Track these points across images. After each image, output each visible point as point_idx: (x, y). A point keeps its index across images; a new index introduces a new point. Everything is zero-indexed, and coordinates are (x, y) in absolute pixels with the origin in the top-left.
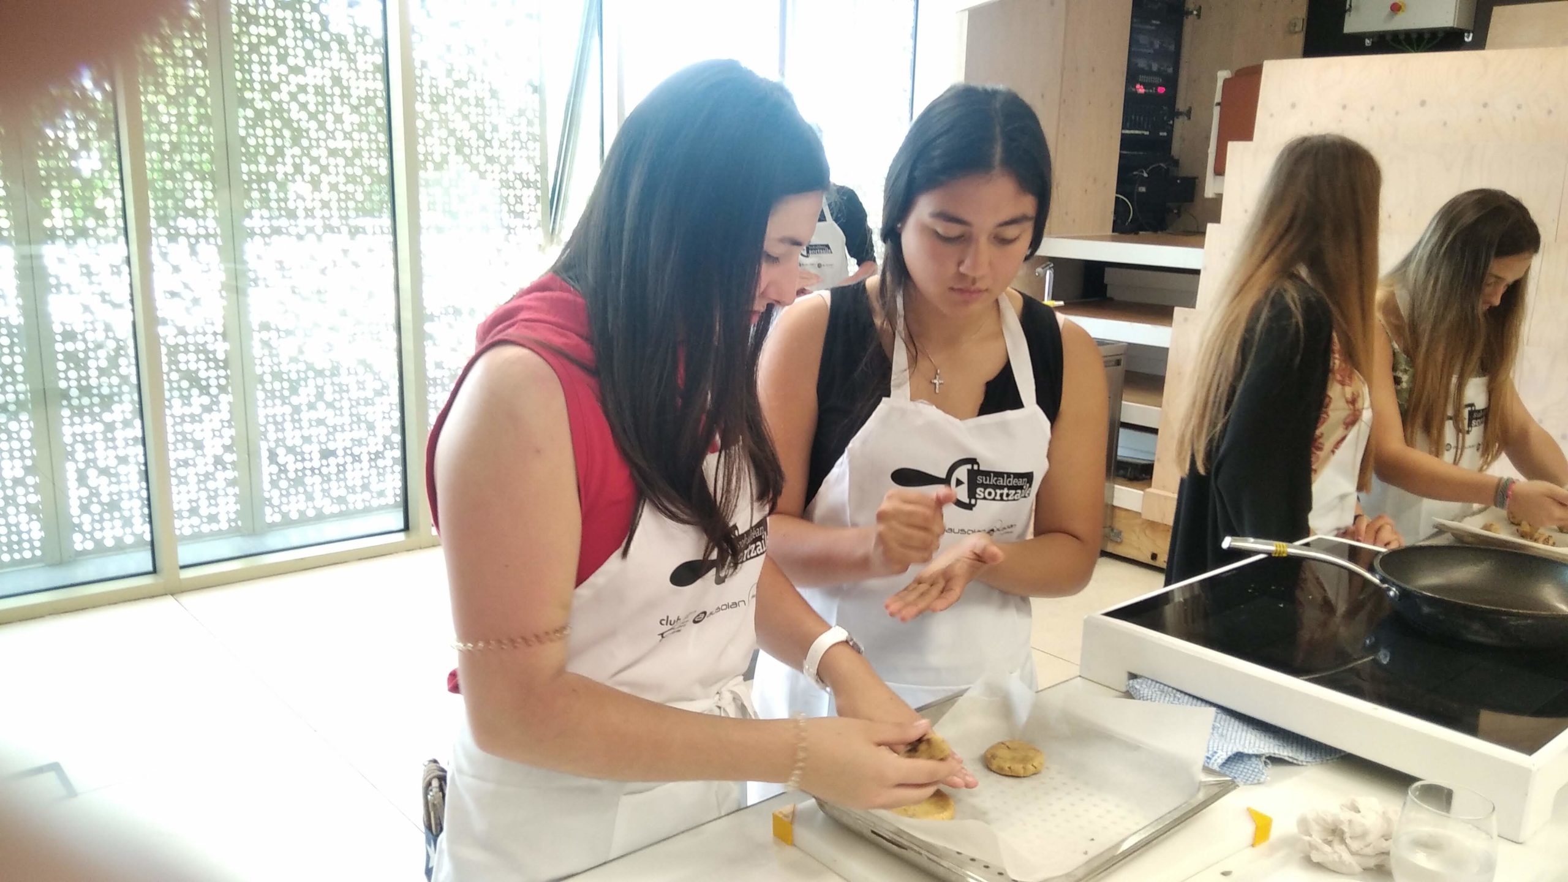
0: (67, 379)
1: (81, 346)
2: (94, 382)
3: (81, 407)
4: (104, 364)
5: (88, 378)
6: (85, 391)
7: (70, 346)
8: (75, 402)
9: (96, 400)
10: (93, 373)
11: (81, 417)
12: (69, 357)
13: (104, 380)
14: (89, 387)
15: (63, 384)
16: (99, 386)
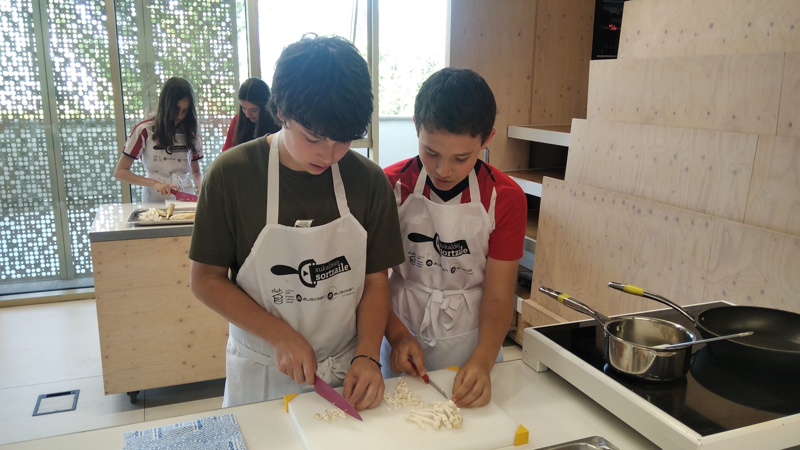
3: (79, 205)
8: (76, 203)
9: (86, 202)
11: (80, 210)
12: (74, 181)
14: (83, 195)
16: (88, 195)
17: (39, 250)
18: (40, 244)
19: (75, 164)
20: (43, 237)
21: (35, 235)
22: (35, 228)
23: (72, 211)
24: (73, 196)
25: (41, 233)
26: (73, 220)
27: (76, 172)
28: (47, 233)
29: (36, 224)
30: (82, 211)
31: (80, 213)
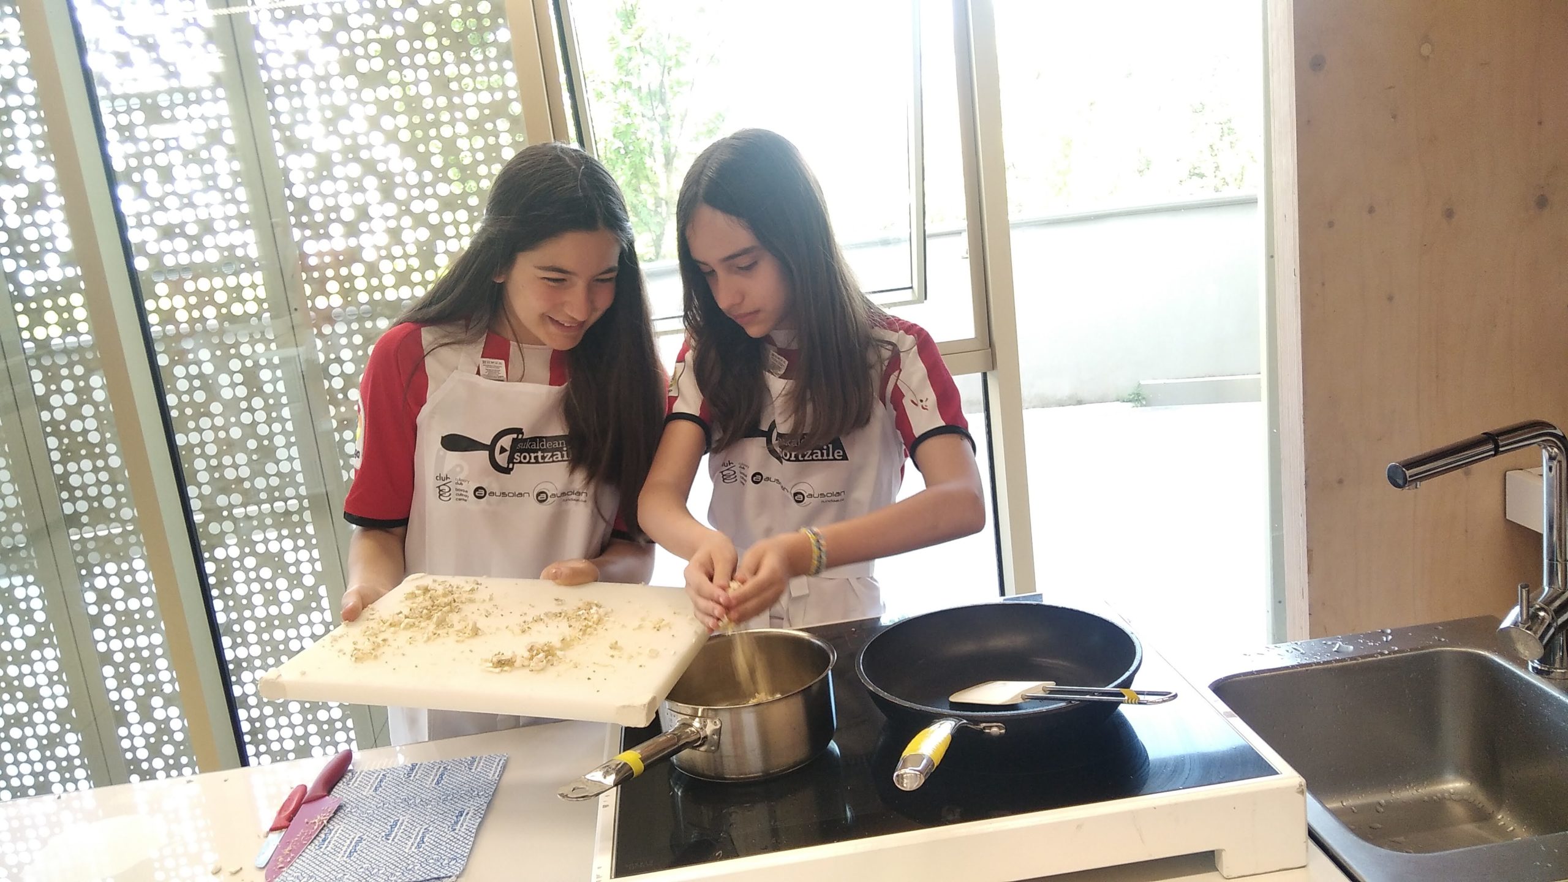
17: (41, 748)
18: (42, 730)
19: (100, 497)
20: (45, 712)
21: (23, 707)
22: (22, 688)
23: (113, 633)
24: (110, 587)
25: (40, 699)
26: (119, 658)
27: (108, 521)
28: (54, 697)
29: (20, 677)
30: (140, 629)
31: (134, 635)
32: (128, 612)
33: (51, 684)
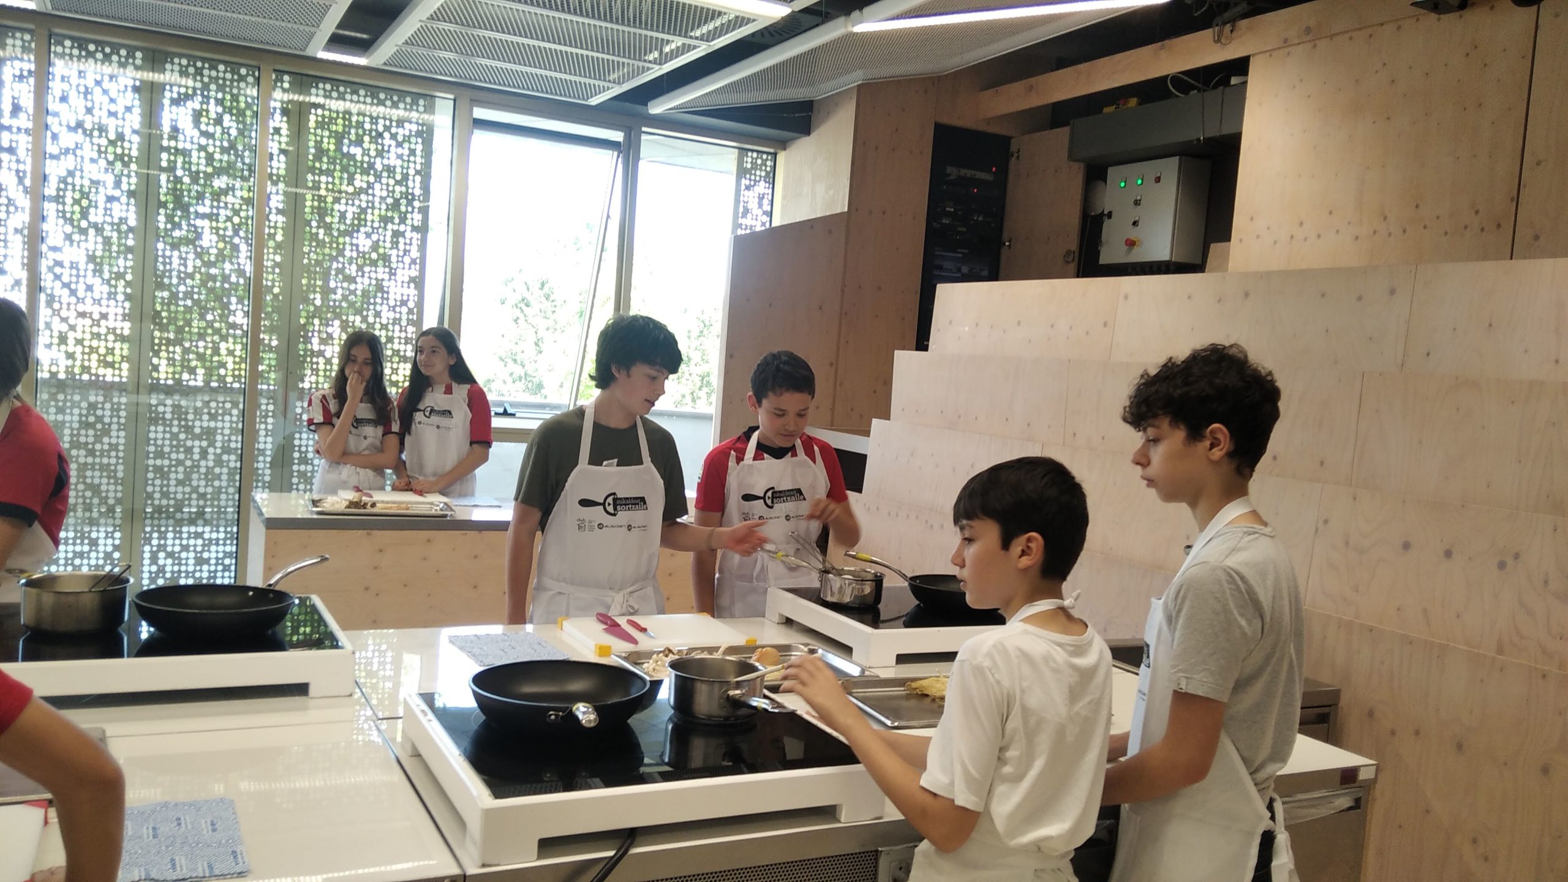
0: (153, 485)
1: (166, 462)
2: (172, 489)
4: (181, 476)
5: (168, 486)
6: (165, 495)
7: (159, 462)
10: (172, 483)
12: (158, 470)
13: (180, 489)
14: (168, 493)
15: (150, 489)
16: (176, 493)
20: (98, 552)
21: (86, 548)
22: (89, 538)
25: (97, 545)
32: (160, 507)
33: (106, 538)
